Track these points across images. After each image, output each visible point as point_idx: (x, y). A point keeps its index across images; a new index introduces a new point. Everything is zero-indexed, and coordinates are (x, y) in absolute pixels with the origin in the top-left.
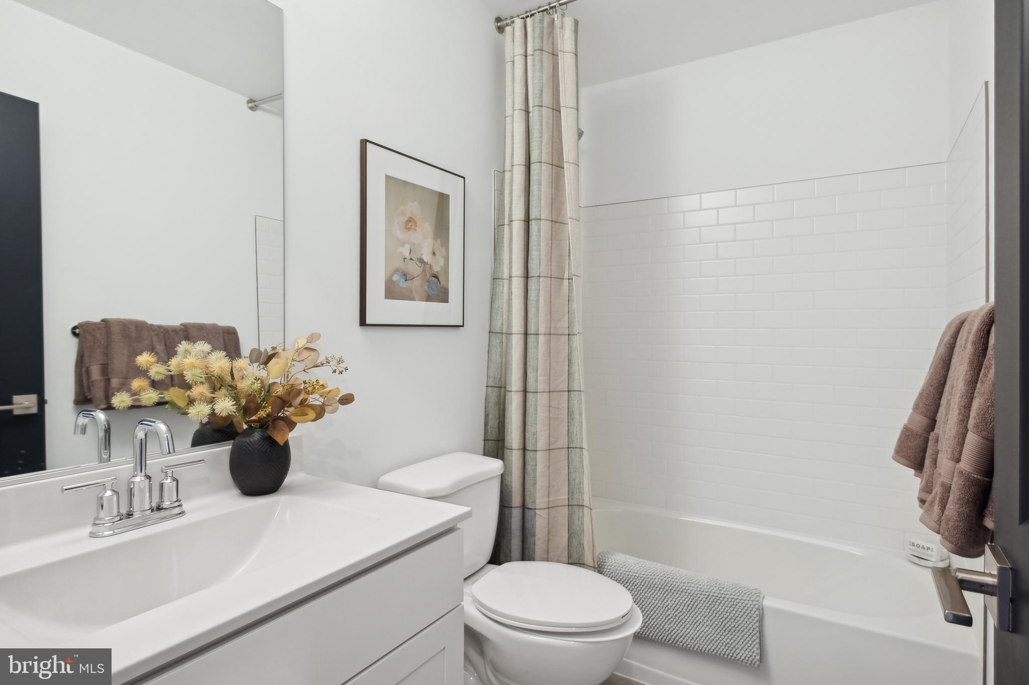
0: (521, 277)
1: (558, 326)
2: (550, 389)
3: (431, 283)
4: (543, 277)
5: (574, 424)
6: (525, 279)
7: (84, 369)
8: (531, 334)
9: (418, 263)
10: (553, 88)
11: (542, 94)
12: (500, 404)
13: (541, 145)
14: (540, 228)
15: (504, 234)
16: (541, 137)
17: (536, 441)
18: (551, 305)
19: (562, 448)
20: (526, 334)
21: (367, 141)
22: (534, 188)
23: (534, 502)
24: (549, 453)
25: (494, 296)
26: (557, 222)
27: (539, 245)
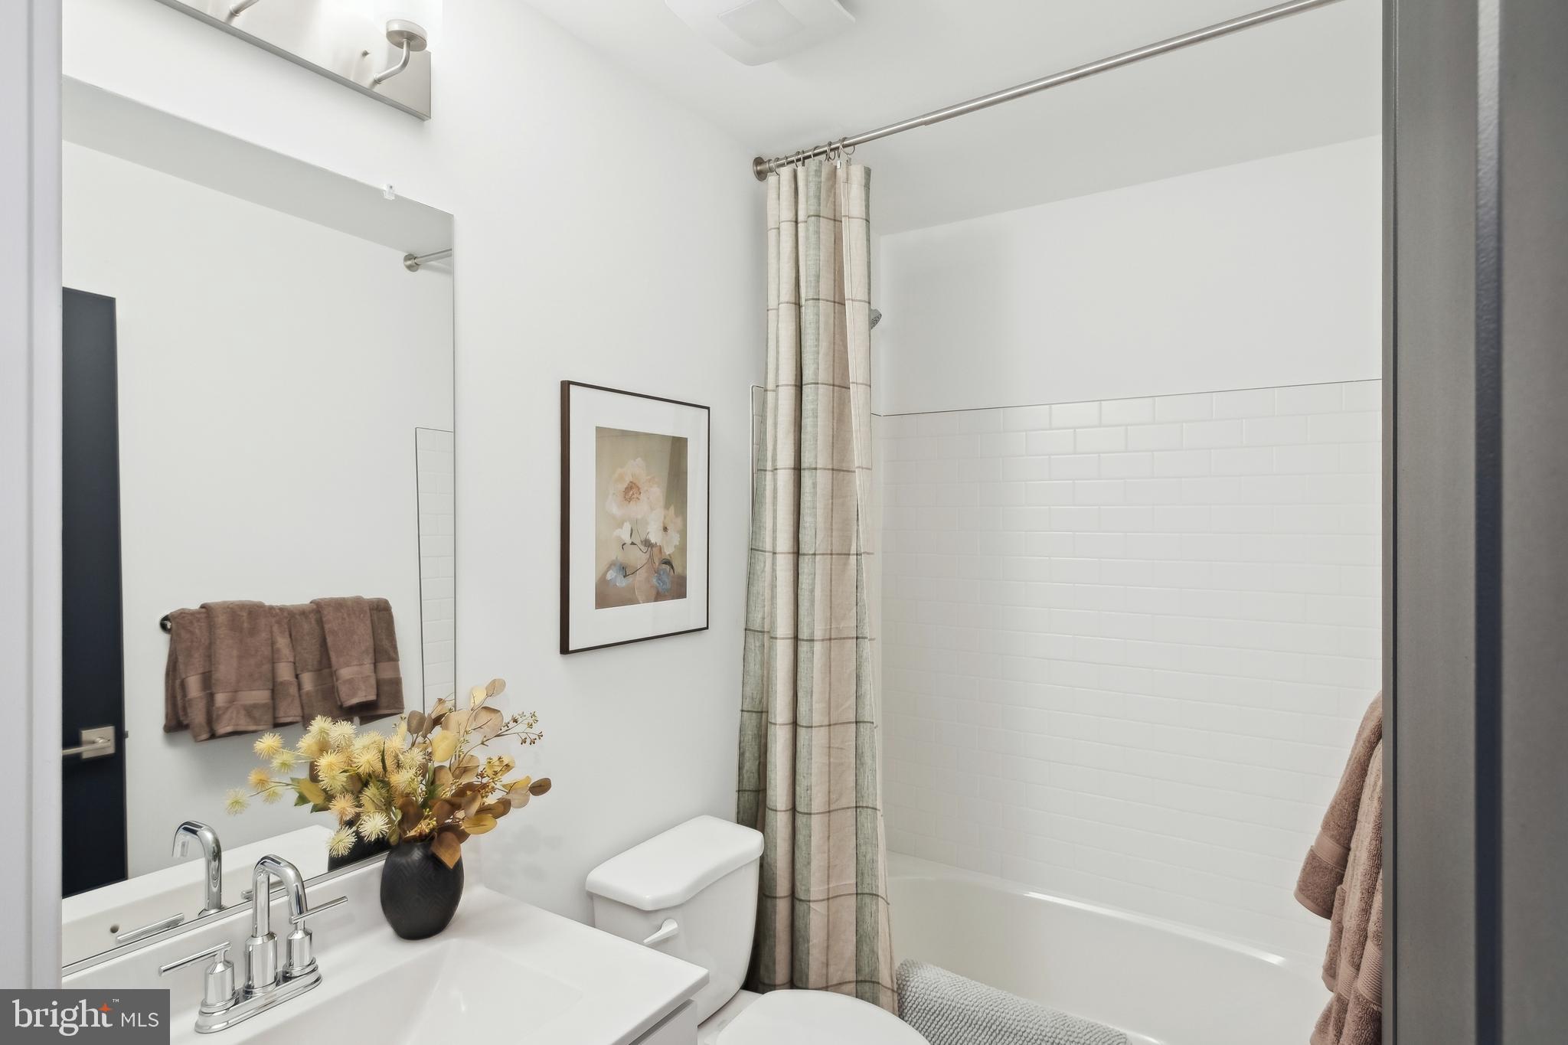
0: (789, 553)
1: (841, 626)
2: (830, 721)
3: (662, 573)
4: (820, 554)
5: (865, 772)
6: (795, 555)
7: (178, 682)
8: (803, 640)
9: (642, 547)
10: (835, 269)
11: (818, 282)
12: (760, 736)
13: (818, 358)
14: (816, 482)
15: (765, 485)
16: (817, 346)
17: (811, 800)
18: (831, 596)
19: (848, 808)
20: (796, 638)
21: (570, 383)
22: (807, 422)
23: (808, 891)
24: (829, 816)
25: (751, 576)
26: (840, 470)
27: (815, 508)
